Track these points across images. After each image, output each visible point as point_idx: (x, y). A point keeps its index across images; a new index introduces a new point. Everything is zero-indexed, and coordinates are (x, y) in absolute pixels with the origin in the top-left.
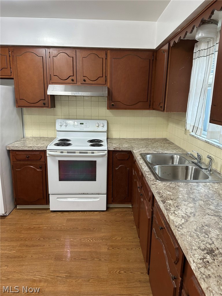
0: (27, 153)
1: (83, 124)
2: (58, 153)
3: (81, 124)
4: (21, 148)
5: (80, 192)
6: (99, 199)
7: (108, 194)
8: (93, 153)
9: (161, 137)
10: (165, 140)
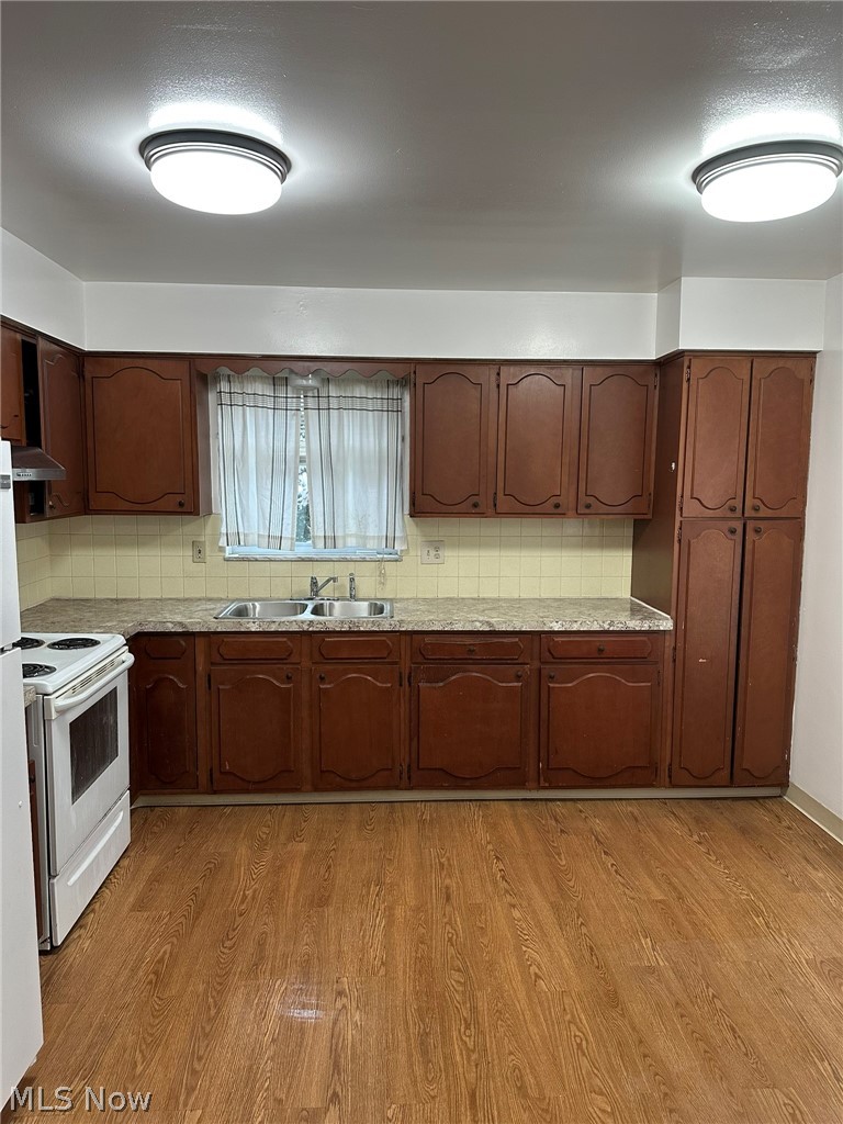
6: (121, 811)
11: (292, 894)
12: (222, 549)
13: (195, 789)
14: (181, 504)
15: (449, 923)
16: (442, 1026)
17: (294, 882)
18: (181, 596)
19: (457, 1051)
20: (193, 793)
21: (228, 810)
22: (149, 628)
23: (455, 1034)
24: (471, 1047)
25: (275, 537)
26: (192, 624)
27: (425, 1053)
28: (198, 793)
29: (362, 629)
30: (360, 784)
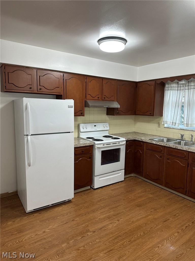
0: (82, 148)
1: (96, 126)
2: (102, 146)
3: (95, 126)
4: (79, 145)
5: (112, 171)
6: (121, 173)
7: (125, 169)
8: (119, 143)
9: (132, 131)
10: (135, 133)
11: (136, 202)
12: (164, 125)
13: (142, 176)
14: (150, 114)
15: (157, 225)
16: (125, 238)
17: (140, 200)
18: (155, 135)
19: (120, 243)
20: (142, 177)
21: (148, 183)
22: (136, 139)
23: (125, 240)
24: (124, 244)
25: (174, 123)
26: (143, 139)
27: (116, 238)
28: (143, 177)
29: (178, 148)
30: (175, 189)
